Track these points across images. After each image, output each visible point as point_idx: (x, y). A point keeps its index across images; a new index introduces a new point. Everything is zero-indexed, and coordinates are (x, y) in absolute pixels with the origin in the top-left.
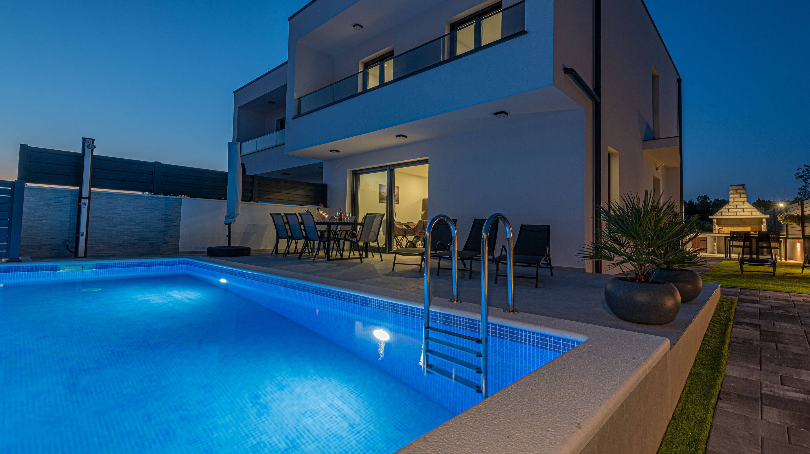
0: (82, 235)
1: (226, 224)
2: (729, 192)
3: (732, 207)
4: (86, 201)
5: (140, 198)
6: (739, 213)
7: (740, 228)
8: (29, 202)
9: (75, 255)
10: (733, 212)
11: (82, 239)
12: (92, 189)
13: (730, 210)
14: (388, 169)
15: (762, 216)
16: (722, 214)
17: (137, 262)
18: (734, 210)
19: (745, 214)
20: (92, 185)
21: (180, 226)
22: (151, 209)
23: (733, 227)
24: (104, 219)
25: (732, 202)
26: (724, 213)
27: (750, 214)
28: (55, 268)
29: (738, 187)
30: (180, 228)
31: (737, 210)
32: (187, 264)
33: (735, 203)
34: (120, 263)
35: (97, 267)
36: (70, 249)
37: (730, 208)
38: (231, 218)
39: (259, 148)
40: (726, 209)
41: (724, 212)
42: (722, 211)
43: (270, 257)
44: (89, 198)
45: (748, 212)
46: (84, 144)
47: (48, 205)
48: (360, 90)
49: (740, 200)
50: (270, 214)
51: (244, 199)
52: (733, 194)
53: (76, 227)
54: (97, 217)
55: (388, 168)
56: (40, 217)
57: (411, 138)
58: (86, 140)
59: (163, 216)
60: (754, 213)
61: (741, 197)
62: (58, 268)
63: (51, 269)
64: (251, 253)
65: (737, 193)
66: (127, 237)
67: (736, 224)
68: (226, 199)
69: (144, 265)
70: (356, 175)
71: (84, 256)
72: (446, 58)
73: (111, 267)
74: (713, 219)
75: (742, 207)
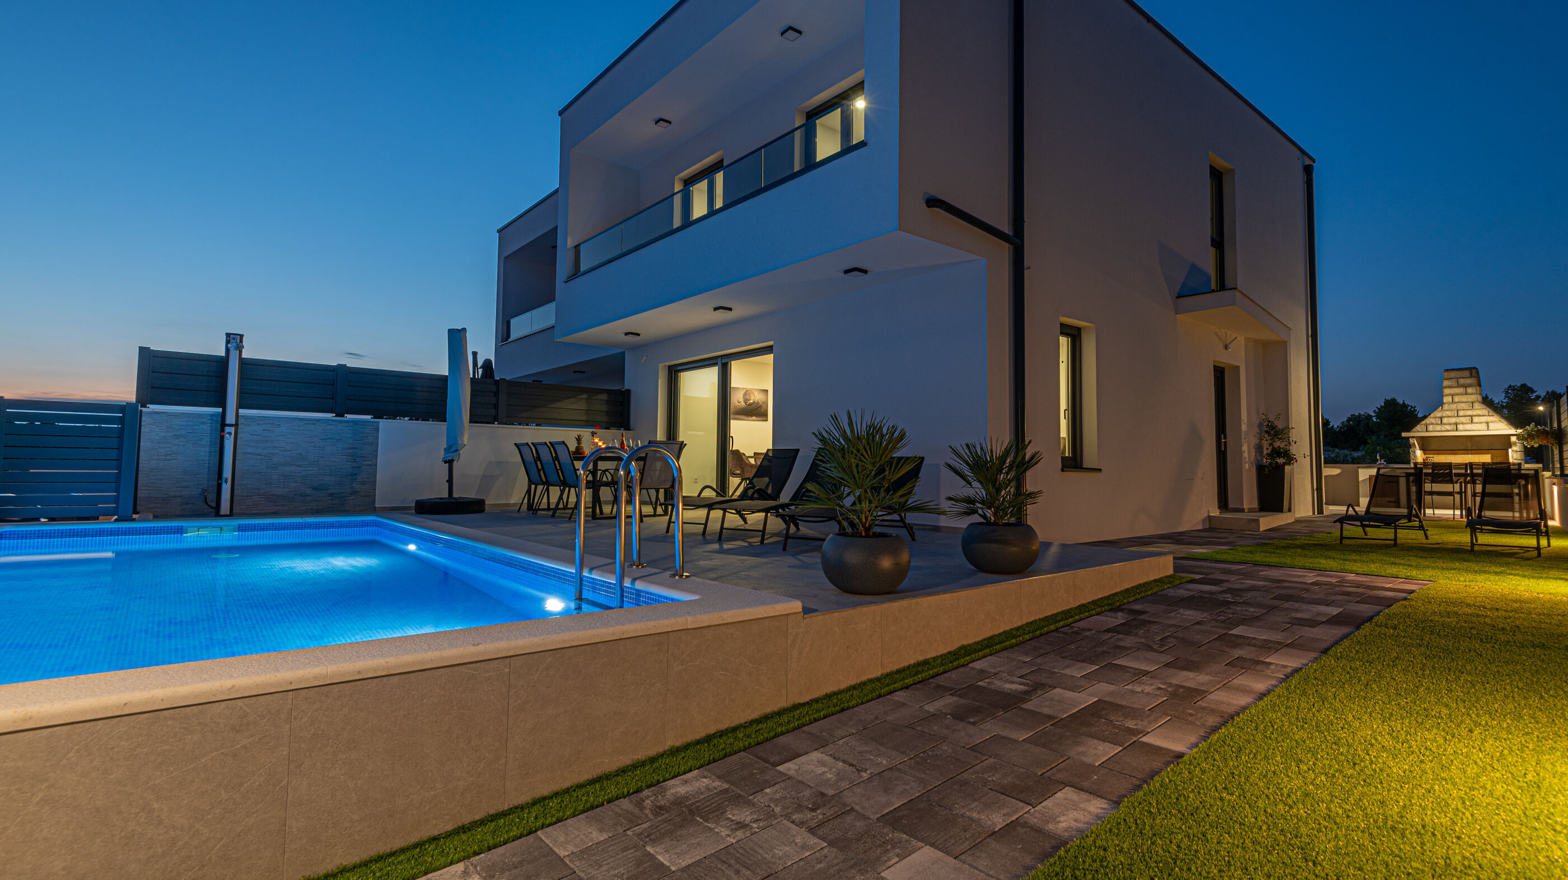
0: (226, 482)
1: (445, 462)
2: (1442, 383)
3: (1449, 413)
4: (232, 430)
5: (314, 422)
6: (1461, 425)
7: (1470, 456)
8: (151, 433)
9: (217, 513)
10: (1450, 424)
11: (226, 488)
12: (241, 411)
13: (1445, 420)
14: (720, 364)
15: (1510, 430)
16: (1429, 428)
17: (300, 523)
18: (1453, 420)
19: (1474, 428)
20: (241, 405)
21: (376, 465)
22: (331, 439)
23: (1456, 454)
24: (259, 457)
25: (1449, 403)
26: (1431, 426)
27: (1484, 426)
28: (180, 531)
29: (1459, 374)
30: (376, 469)
31: (1458, 420)
32: (376, 526)
33: (1454, 406)
34: (273, 523)
35: (240, 529)
36: (209, 503)
37: (1444, 415)
38: (452, 452)
39: (536, 328)
40: (1436, 418)
41: (1432, 424)
42: (1428, 422)
43: (517, 515)
44: (236, 425)
45: (1481, 423)
46: (228, 342)
47: (177, 437)
48: (677, 223)
49: (1464, 398)
50: (515, 444)
51: (475, 419)
52: (1450, 387)
53: (217, 469)
54: (250, 453)
55: (719, 361)
56: (166, 455)
57: (740, 311)
58: (232, 336)
59: (350, 451)
60: (1491, 426)
61: (1466, 394)
62: (184, 531)
63: (174, 532)
64: (486, 509)
65: (1459, 386)
66: (294, 484)
67: (1462, 448)
68: (445, 421)
69: (309, 526)
70: (673, 373)
71: (228, 514)
72: (797, 168)
73: (261, 529)
74: (1410, 439)
75: (1469, 413)
